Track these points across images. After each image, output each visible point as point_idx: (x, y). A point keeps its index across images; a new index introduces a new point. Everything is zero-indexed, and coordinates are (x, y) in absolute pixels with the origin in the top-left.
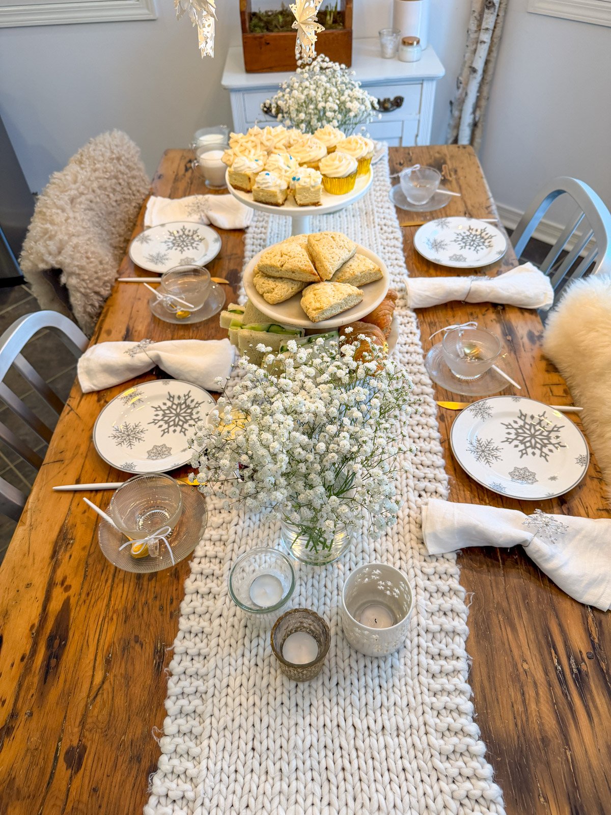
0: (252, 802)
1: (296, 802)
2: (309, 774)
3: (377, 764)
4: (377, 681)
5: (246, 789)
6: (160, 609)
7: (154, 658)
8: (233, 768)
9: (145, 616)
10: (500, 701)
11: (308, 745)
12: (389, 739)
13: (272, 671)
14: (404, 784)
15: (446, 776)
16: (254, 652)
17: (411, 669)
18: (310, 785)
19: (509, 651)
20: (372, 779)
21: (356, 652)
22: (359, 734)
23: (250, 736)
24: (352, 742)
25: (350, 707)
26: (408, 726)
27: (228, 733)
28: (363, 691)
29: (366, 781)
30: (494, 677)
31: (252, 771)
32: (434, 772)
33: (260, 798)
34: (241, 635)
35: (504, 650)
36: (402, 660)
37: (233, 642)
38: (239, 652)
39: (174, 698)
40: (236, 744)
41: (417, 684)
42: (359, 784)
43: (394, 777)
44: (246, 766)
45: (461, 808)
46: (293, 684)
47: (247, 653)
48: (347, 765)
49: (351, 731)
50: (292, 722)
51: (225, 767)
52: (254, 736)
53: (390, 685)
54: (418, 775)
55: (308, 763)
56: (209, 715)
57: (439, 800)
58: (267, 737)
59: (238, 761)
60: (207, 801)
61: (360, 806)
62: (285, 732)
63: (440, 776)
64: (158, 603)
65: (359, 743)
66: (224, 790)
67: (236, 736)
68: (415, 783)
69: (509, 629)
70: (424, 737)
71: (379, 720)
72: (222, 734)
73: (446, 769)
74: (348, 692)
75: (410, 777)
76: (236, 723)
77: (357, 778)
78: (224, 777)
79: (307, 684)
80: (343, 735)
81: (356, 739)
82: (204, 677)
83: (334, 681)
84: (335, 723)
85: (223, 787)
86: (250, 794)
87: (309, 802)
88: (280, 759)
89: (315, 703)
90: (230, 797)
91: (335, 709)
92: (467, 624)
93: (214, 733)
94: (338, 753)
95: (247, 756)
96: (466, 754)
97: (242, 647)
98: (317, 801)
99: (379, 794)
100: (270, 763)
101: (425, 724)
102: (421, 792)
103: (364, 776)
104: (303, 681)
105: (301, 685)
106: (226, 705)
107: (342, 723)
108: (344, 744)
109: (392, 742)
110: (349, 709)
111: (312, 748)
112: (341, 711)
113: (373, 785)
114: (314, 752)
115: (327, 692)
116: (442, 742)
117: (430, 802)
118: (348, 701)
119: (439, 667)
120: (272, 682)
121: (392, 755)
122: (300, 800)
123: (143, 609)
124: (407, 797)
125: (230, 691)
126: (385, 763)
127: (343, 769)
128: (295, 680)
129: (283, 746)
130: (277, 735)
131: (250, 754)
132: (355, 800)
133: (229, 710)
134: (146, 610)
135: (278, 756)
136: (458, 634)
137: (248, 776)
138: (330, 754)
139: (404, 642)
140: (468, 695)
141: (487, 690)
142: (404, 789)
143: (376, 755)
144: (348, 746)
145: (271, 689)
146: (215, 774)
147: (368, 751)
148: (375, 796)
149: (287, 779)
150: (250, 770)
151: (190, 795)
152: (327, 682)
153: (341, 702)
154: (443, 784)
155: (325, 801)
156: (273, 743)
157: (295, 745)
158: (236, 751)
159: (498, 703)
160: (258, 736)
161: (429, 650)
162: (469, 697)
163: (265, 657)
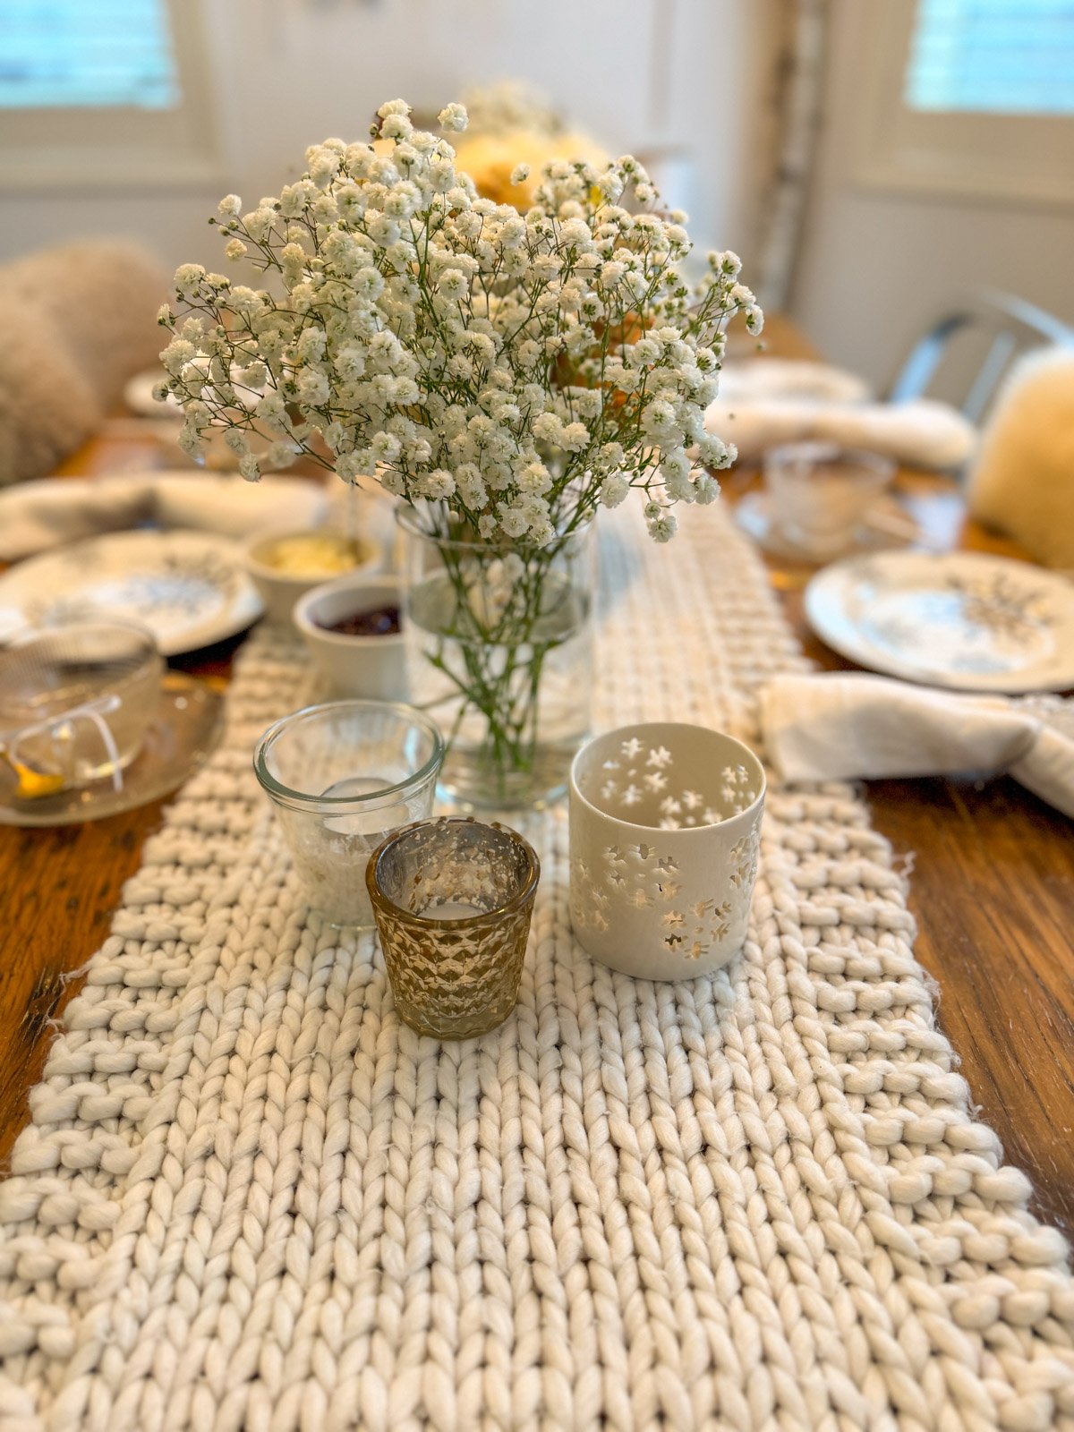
0: (272, 1363)
1: (427, 1356)
2: (472, 1275)
3: (695, 1239)
4: (674, 1034)
5: (257, 1321)
6: (69, 907)
7: (27, 1007)
8: (219, 1264)
9: (25, 919)
10: (1036, 1084)
11: (470, 1193)
12: (724, 1169)
13: (370, 1018)
14: (789, 1292)
15: (924, 1263)
16: (320, 976)
17: (771, 1005)
18: (475, 1306)
19: (1030, 977)
20: (681, 1279)
21: (612, 972)
22: (632, 1164)
23: (286, 1173)
24: (611, 1183)
25: (599, 1096)
26: (780, 1137)
27: (215, 1169)
28: (635, 1057)
29: (663, 1286)
30: (1005, 1032)
31: (283, 1273)
32: (879, 1253)
33: (303, 1347)
34: (286, 941)
35: (1018, 974)
36: (742, 987)
37: (261, 958)
38: (277, 978)
39: (59, 1081)
40: (237, 1196)
41: (794, 1038)
42: (637, 1298)
43: (752, 1273)
44: (265, 1258)
45: (988, 1356)
46: (429, 1046)
47: (299, 983)
48: (598, 1246)
49: (606, 1156)
50: (423, 1137)
51: (194, 1261)
52: (300, 1175)
53: (715, 1041)
54: (828, 1263)
55: (469, 1243)
56: (162, 1118)
57: (913, 1329)
58: (341, 1179)
59: (241, 1245)
60: (113, 1360)
61: (645, 1361)
62: (399, 1164)
63: (903, 1262)
64: (65, 895)
65: (634, 1184)
66: (179, 1328)
67: (241, 1175)
68: (825, 1286)
69: (1019, 935)
70: (835, 1163)
71: (691, 1124)
72: (195, 1168)
73: (918, 1241)
74: (591, 1060)
75: (803, 1269)
76: (246, 1141)
77: (630, 1280)
78: (187, 1288)
79: (469, 1046)
80: (584, 1168)
81: (624, 1177)
82: (162, 1035)
83: (550, 1036)
84: (555, 1136)
85: (178, 1317)
86: (270, 1335)
87: (472, 1354)
88: (377, 1236)
89: (493, 1089)
90: (199, 1346)
91: (555, 1103)
92: (909, 908)
93: (172, 1167)
94: (566, 1215)
95: (271, 1233)
96: (972, 1199)
97: (286, 968)
98: (499, 1352)
99: (709, 1323)
100: (345, 1247)
101: (832, 1129)
102: (848, 1314)
103: (653, 1274)
104: (458, 1038)
105: (452, 1050)
106: (220, 1097)
107: (578, 1135)
108: (586, 1190)
109: (737, 1179)
110: (597, 1101)
111: (482, 1205)
112: (573, 1108)
113: (685, 1299)
114: (489, 1214)
115: (529, 1064)
116: (890, 1170)
117: (884, 1338)
118: (593, 1082)
119: (852, 995)
120: (367, 1044)
121: (740, 1212)
122: (442, 1349)
123: (21, 908)
124: (802, 1330)
125: (236, 1063)
126: (719, 1236)
127: (586, 1260)
128: (434, 1036)
129: (390, 1199)
130: (373, 1170)
131: (282, 1225)
132: (628, 1346)
133: (227, 1109)
134: (28, 910)
135: (372, 1224)
136: (889, 930)
137: (269, 1288)
138: (541, 1218)
139: (743, 948)
140: (945, 1059)
141: (995, 1062)
142: (793, 1308)
143: (689, 1213)
144: (599, 1194)
145: (362, 1059)
146: (156, 1277)
147: (662, 1204)
148: (696, 1331)
149: (398, 1292)
150: (274, 1268)
151: (57, 1337)
152: (528, 1039)
153: (573, 1086)
154: (917, 1284)
155: (527, 1352)
156: (358, 1194)
157: (430, 1194)
158: (235, 1217)
159: (1032, 1088)
160: (311, 1175)
161: (815, 961)
162: (948, 1065)
163: (352, 985)
